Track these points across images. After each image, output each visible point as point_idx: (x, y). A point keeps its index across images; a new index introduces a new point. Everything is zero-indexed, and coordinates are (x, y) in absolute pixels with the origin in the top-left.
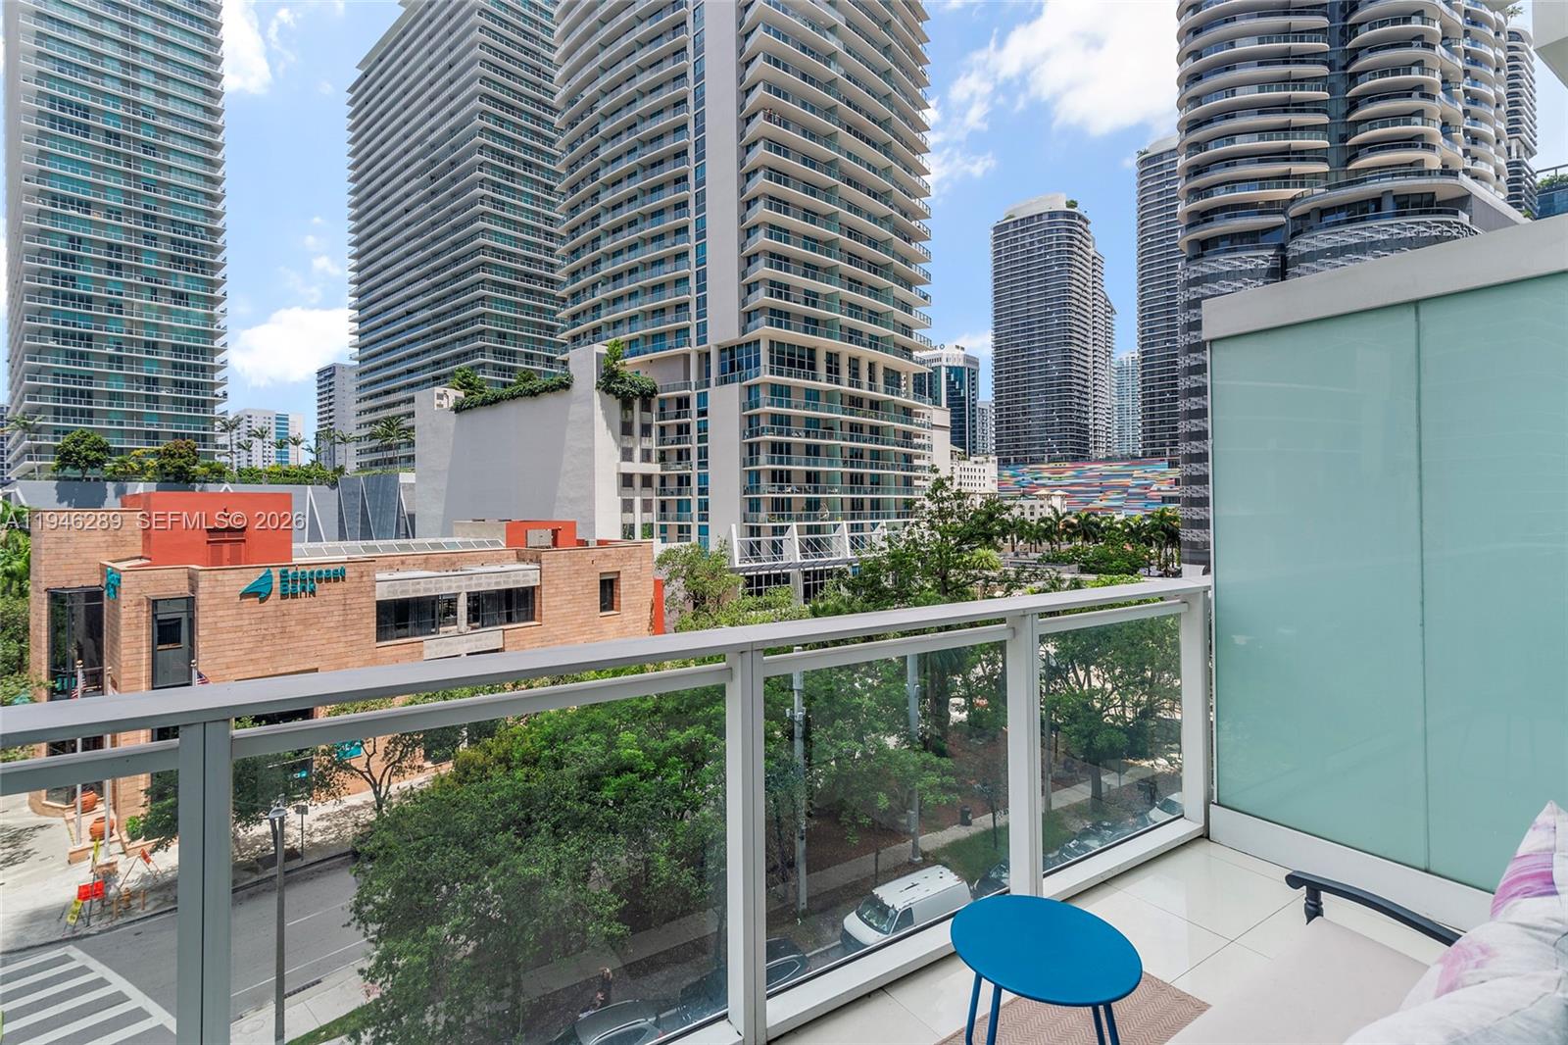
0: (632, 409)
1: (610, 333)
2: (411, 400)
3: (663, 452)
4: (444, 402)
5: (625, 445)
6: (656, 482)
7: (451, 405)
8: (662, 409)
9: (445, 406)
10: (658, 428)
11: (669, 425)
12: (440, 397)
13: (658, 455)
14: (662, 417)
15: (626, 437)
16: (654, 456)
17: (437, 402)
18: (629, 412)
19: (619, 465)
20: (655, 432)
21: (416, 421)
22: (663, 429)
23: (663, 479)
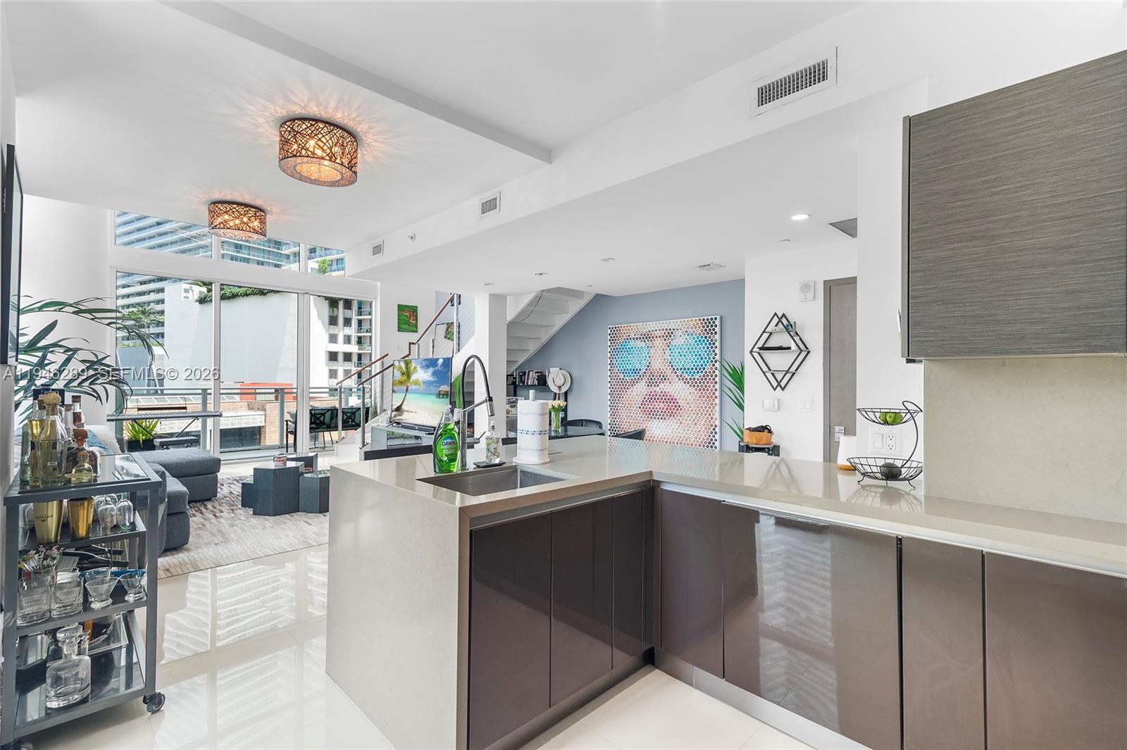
0: (337, 307)
1: (323, 254)
2: (162, 290)
3: (360, 338)
4: (190, 295)
5: (332, 332)
6: (355, 358)
7: (196, 297)
8: (360, 308)
9: (191, 298)
10: (357, 321)
11: (364, 319)
12: (186, 291)
13: (357, 339)
14: (360, 313)
15: (332, 326)
16: (354, 340)
17: (185, 294)
18: (335, 309)
19: (327, 347)
20: (354, 323)
21: (165, 307)
22: (360, 322)
23: (360, 356)
